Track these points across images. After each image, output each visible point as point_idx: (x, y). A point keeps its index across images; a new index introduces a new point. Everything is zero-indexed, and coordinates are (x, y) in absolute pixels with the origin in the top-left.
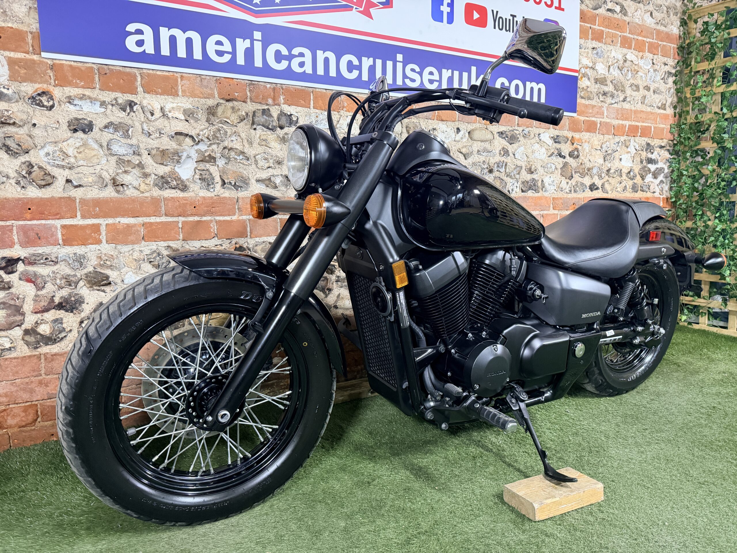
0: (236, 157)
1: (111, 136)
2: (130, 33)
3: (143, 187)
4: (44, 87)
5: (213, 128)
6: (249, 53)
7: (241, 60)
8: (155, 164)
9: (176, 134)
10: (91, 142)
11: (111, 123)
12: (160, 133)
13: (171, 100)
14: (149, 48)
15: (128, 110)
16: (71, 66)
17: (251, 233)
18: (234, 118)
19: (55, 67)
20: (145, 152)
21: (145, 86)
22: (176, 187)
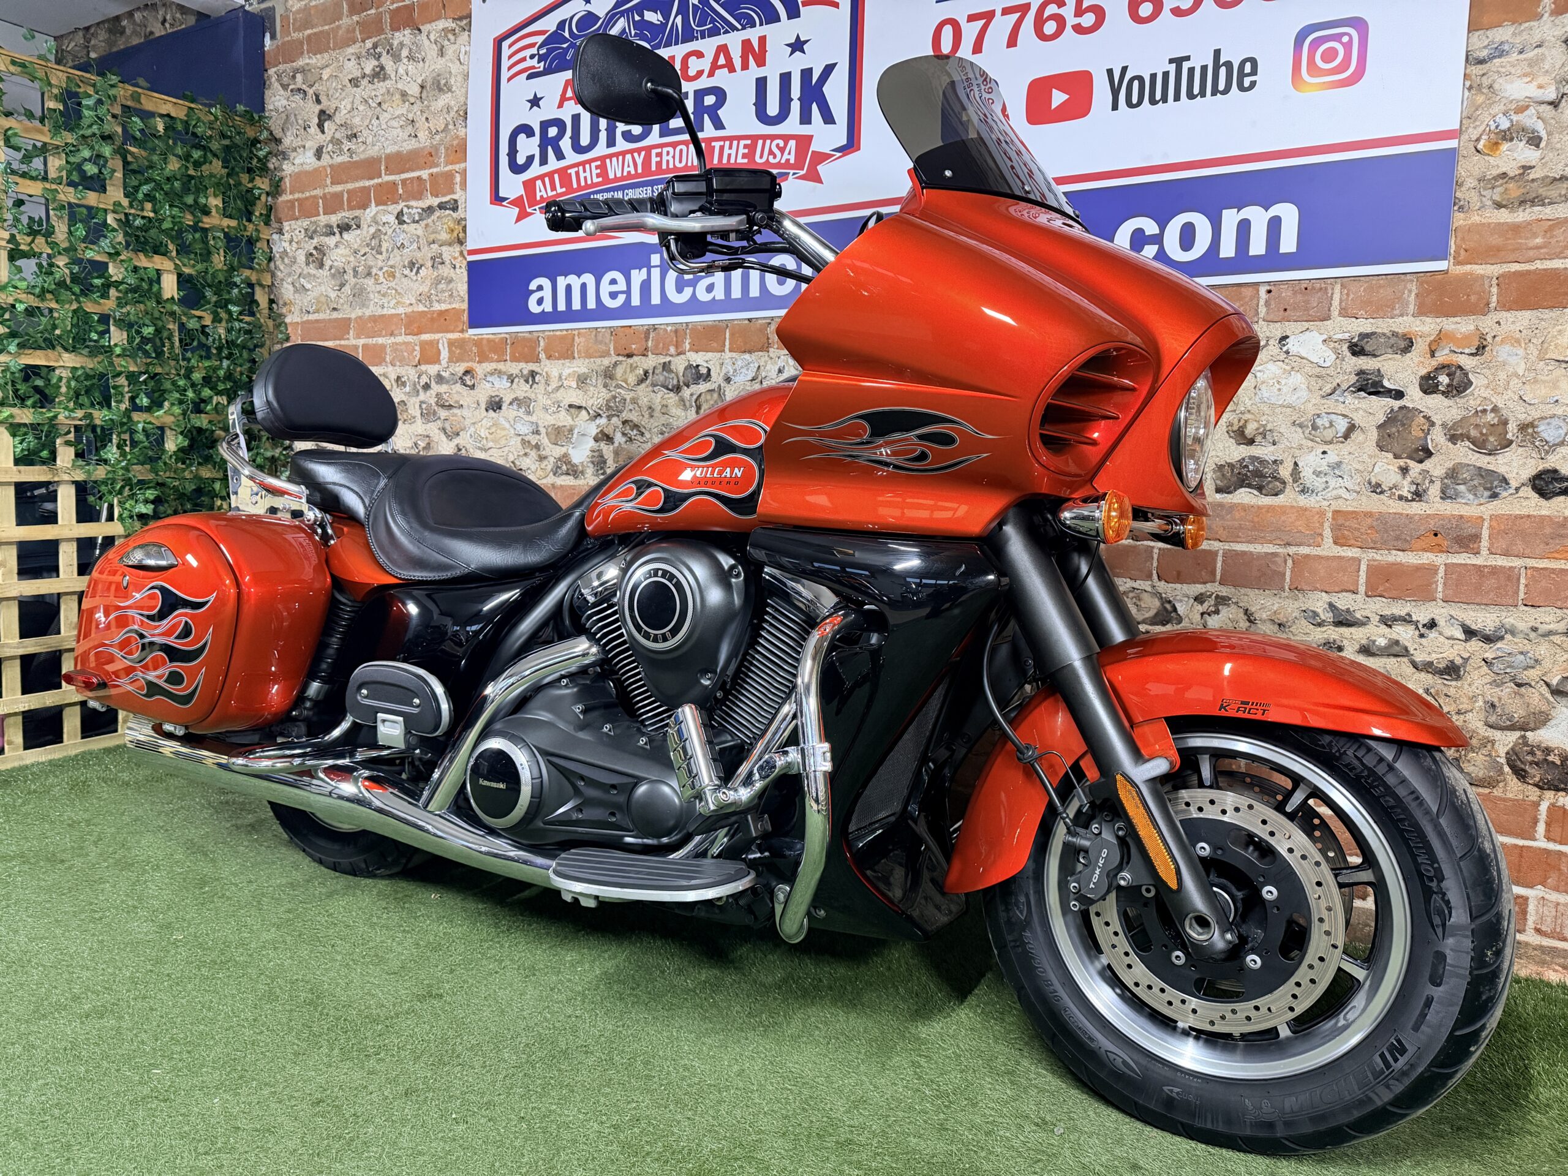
0: (631, 432)
1: (515, 413)
2: (533, 292)
3: (540, 473)
4: (470, 364)
5: (609, 396)
6: (646, 286)
7: (636, 301)
8: (550, 445)
9: (570, 406)
10: (502, 421)
11: (516, 399)
12: (558, 406)
13: (567, 365)
14: (548, 307)
15: (531, 382)
16: (489, 340)
18: (632, 379)
19: (478, 343)
20: (543, 431)
21: (545, 350)
22: (568, 474)
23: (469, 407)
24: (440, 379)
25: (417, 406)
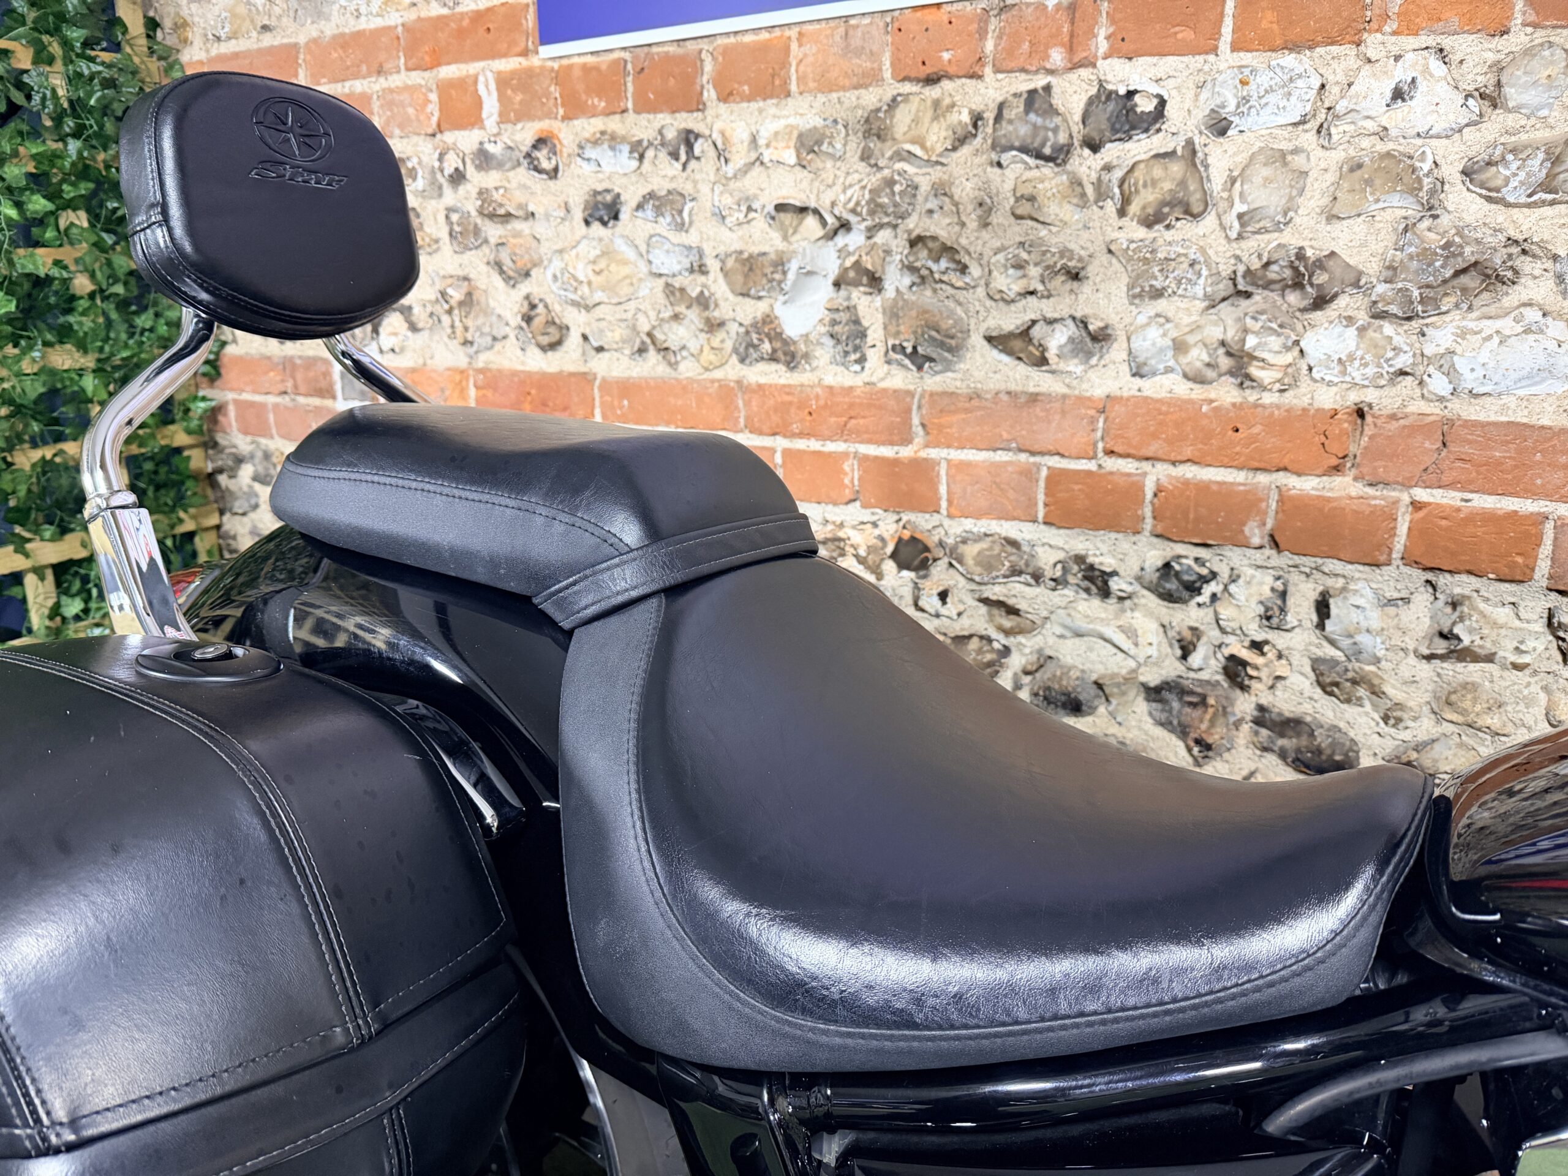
0: (930, 264)
1: (650, 228)
3: (708, 357)
4: (545, 124)
5: (875, 179)
8: (731, 296)
9: (780, 208)
10: (620, 245)
11: (651, 195)
12: (750, 209)
13: (773, 110)
15: (683, 157)
16: (584, 67)
17: (950, 502)
18: (937, 136)
19: (562, 76)
20: (713, 265)
21: (717, 84)
22: (773, 358)
23: (547, 216)
24: (484, 159)
25: (441, 218)
